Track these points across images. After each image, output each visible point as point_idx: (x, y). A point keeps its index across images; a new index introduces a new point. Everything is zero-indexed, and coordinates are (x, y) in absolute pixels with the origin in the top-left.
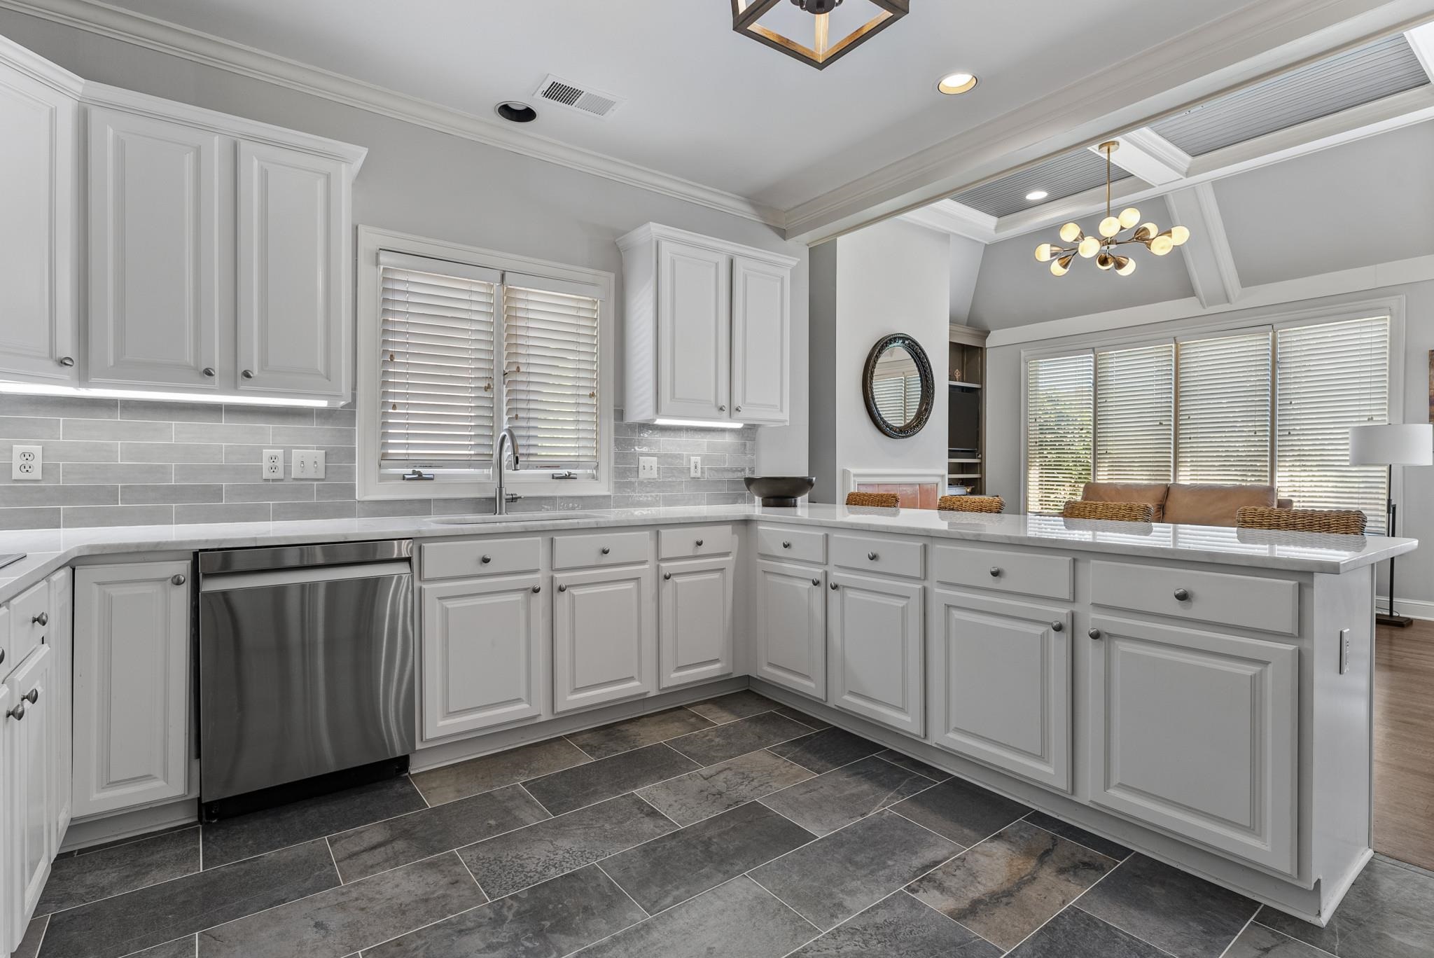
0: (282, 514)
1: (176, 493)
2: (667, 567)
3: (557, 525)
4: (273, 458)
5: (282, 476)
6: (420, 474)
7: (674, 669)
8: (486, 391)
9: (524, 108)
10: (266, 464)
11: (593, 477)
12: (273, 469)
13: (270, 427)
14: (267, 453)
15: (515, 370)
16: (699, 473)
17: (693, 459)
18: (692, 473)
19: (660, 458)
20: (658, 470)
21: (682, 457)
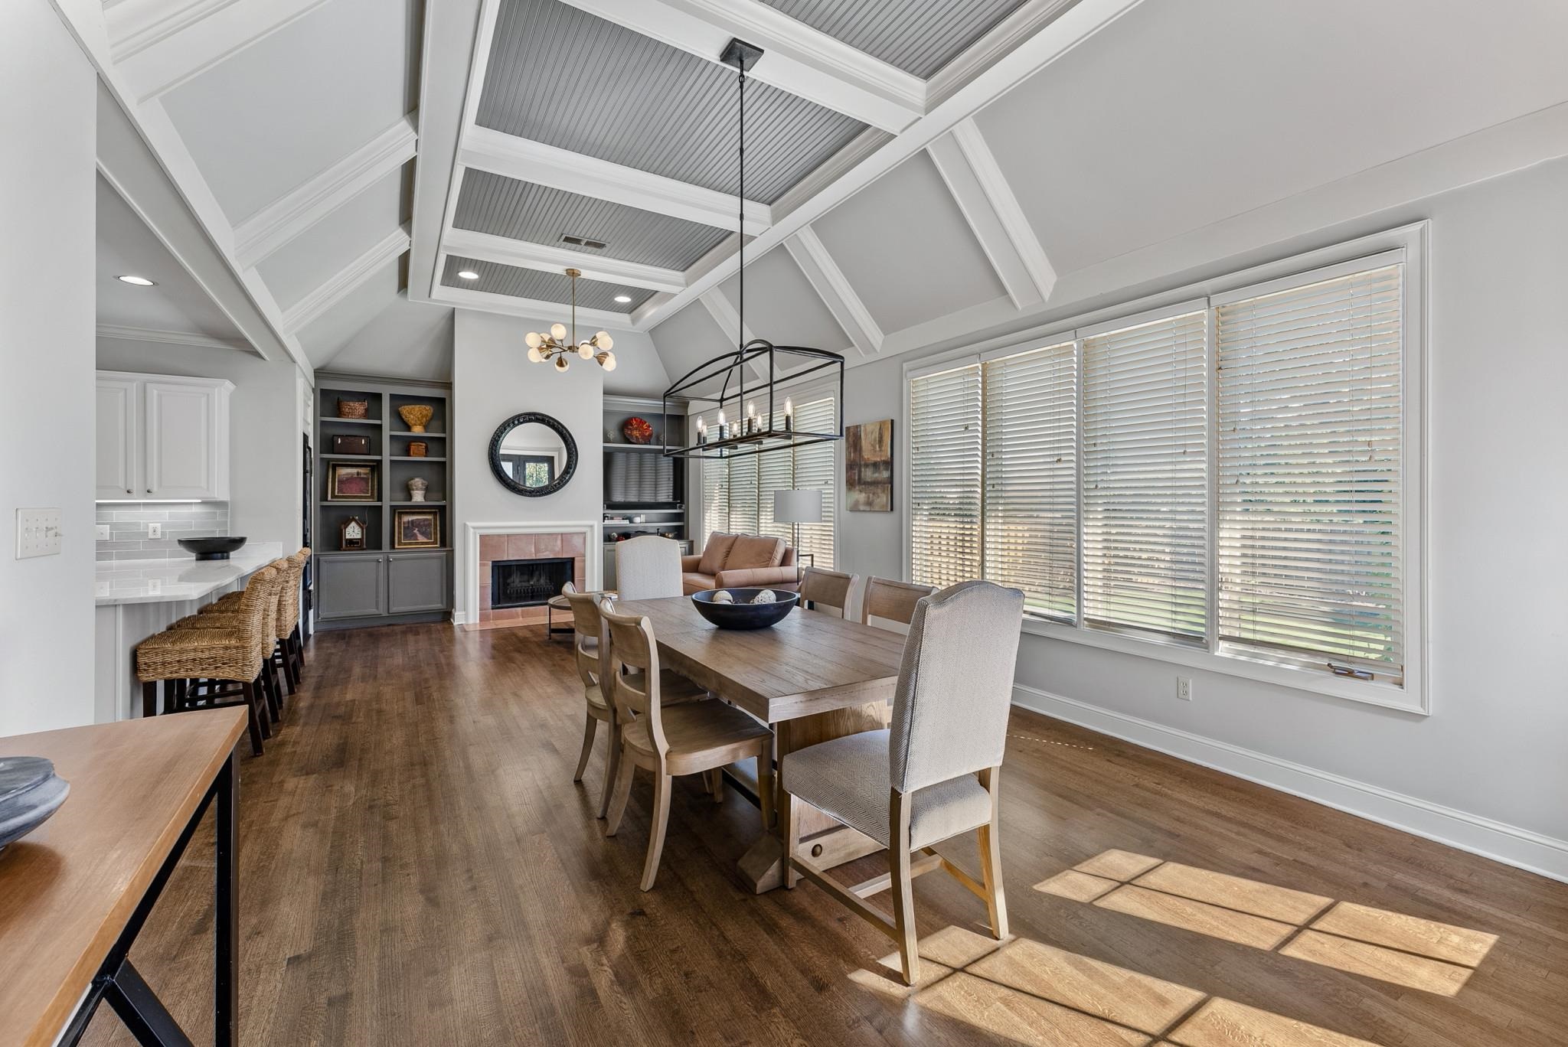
16: (159, 536)
17: (151, 525)
18: (151, 536)
19: (113, 526)
20: (111, 534)
21: (139, 524)
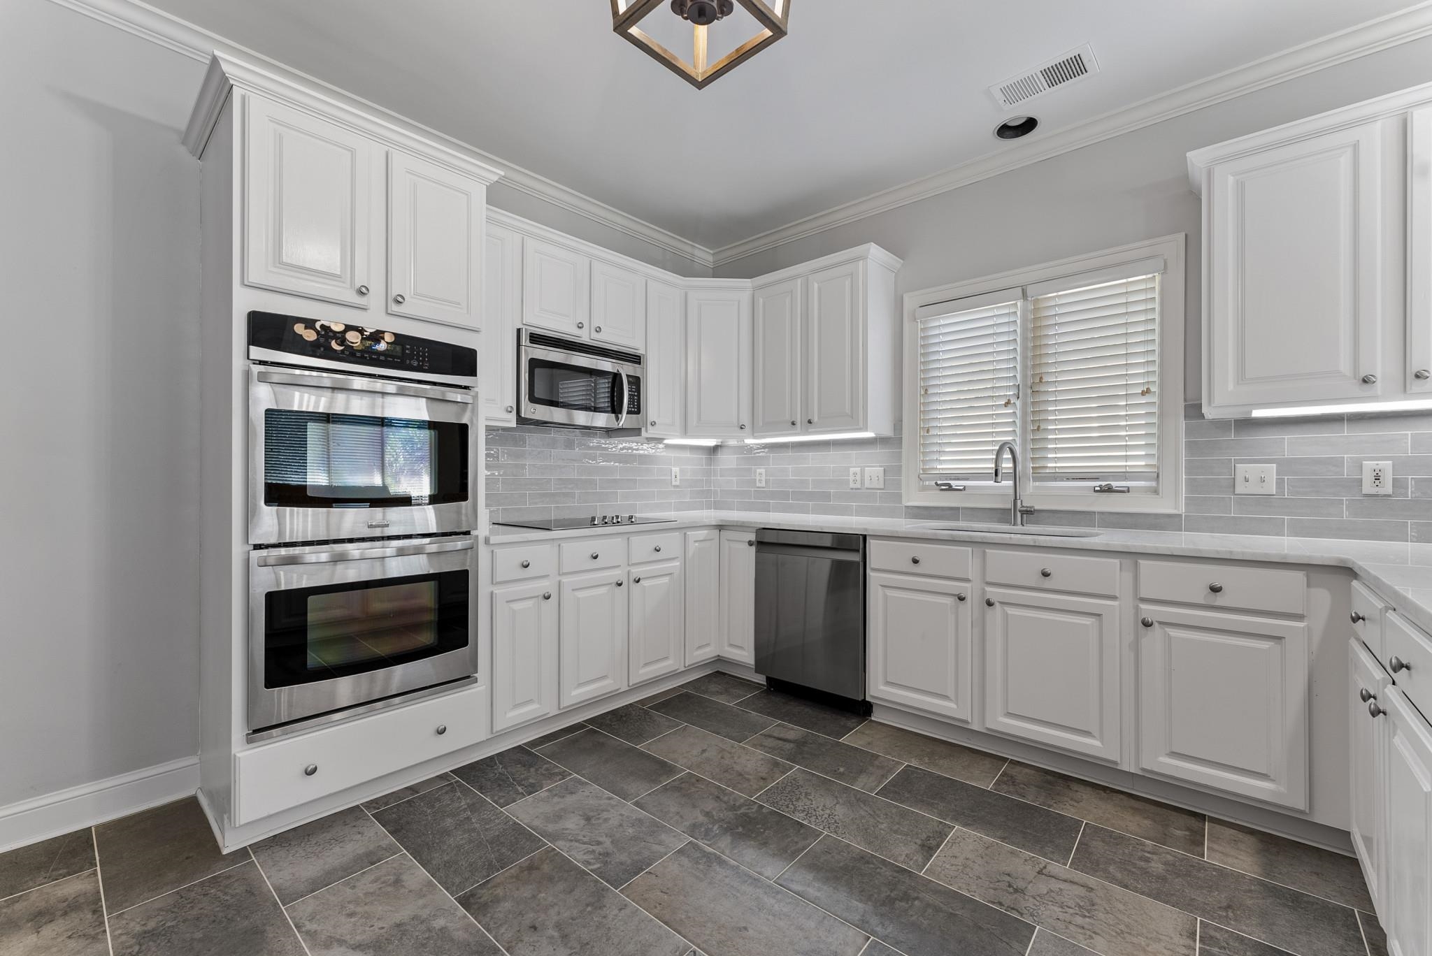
0: (860, 512)
1: (811, 496)
2: (1148, 610)
3: (985, 537)
4: (855, 474)
5: (859, 487)
6: (950, 485)
7: (1167, 752)
8: (1006, 406)
9: (1023, 121)
10: (851, 478)
11: (1155, 491)
12: (855, 481)
13: (853, 453)
14: (852, 470)
15: (1038, 381)
16: (1387, 488)
17: (1369, 465)
18: (1368, 487)
19: (1285, 466)
20: (1280, 483)
21: (1338, 463)
